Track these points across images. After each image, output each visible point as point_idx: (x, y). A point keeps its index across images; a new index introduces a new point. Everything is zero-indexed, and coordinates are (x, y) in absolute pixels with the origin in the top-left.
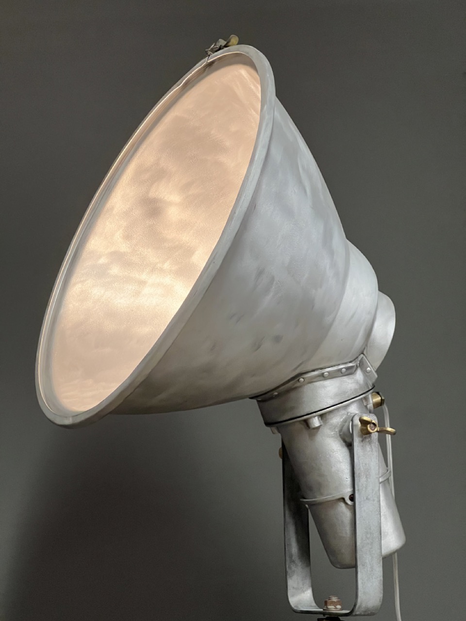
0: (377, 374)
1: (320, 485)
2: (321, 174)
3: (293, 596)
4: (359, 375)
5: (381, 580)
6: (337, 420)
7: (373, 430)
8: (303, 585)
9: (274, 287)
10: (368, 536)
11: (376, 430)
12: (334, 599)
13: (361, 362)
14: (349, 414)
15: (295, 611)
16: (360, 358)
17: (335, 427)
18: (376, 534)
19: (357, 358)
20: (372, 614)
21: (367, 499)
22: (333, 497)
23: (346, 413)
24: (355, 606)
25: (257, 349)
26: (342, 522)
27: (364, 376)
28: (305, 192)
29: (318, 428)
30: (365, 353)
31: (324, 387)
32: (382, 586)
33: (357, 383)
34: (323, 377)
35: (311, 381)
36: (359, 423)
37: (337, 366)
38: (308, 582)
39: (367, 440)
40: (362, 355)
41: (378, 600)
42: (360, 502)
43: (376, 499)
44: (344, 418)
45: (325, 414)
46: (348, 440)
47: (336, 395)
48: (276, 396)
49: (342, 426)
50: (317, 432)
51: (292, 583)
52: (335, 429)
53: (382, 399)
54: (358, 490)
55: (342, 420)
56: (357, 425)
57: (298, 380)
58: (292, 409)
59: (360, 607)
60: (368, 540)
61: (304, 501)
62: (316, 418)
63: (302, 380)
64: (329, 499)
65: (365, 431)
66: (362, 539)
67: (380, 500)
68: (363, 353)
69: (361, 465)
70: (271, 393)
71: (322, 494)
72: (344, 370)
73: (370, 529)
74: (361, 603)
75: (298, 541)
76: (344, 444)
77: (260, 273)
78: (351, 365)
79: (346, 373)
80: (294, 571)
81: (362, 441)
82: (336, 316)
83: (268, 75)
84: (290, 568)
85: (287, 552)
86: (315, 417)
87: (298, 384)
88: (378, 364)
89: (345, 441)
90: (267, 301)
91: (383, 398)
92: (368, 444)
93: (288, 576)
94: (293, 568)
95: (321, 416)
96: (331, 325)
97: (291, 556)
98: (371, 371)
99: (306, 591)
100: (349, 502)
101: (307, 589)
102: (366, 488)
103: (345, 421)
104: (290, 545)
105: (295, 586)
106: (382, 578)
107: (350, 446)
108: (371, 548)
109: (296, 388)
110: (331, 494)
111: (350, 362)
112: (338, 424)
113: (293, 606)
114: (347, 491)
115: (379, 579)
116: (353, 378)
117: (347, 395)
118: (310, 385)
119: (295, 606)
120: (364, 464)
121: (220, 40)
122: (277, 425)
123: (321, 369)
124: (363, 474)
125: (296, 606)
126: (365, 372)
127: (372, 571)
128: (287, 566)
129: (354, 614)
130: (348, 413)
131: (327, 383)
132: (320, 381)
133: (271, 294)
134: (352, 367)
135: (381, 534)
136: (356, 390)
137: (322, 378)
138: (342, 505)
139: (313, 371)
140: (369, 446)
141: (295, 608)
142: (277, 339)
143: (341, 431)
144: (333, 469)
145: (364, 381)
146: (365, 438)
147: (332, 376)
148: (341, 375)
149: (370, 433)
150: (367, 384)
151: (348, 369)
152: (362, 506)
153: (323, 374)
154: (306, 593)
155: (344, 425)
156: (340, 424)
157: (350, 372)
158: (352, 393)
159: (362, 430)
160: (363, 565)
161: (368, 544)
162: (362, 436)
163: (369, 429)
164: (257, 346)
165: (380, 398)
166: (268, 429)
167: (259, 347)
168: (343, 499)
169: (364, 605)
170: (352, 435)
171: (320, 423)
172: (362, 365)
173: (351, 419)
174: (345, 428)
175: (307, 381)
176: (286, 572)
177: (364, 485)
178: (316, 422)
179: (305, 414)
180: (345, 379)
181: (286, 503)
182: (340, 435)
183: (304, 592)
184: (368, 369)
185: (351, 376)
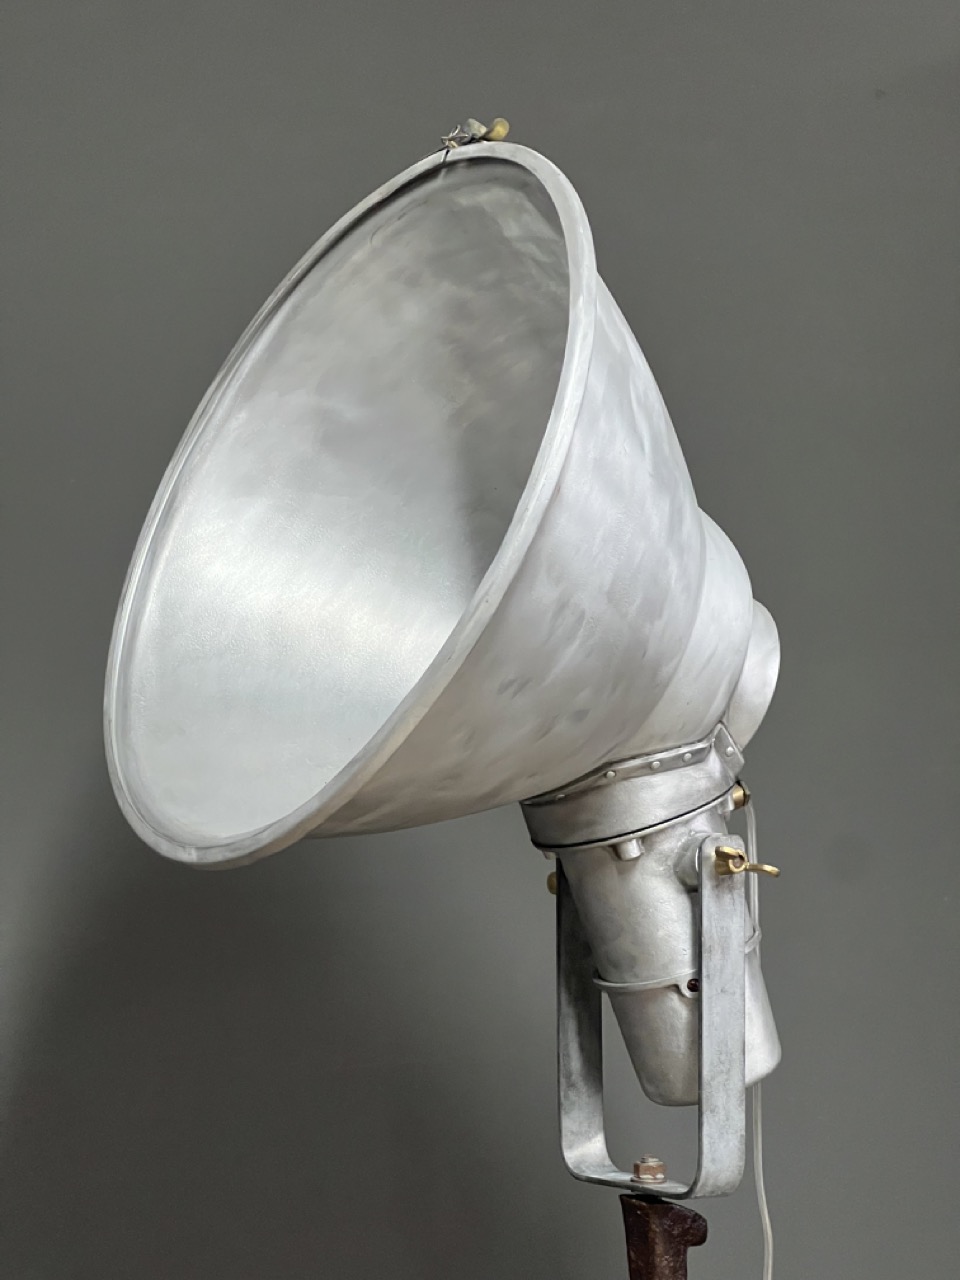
0: (745, 758)
1: (633, 961)
2: (666, 409)
3: (570, 1147)
4: (714, 763)
5: (742, 1136)
6: (671, 844)
7: (737, 867)
8: (589, 1127)
9: (582, 630)
10: (723, 1058)
11: (743, 866)
12: (652, 1162)
13: (719, 738)
14: (693, 833)
15: (577, 1178)
16: (716, 732)
17: (667, 857)
18: (737, 1055)
19: (712, 731)
20: (724, 1194)
21: (722, 991)
22: (659, 983)
23: (687, 832)
24: (695, 1183)
25: (544, 735)
26: (672, 1026)
27: (721, 761)
28: (643, 449)
29: (637, 859)
30: (724, 720)
31: (652, 787)
32: (744, 1147)
33: (711, 777)
34: (649, 769)
35: (628, 776)
36: (713, 854)
37: (676, 750)
38: (598, 1120)
39: (726, 885)
40: (720, 726)
41: (737, 1172)
42: (710, 998)
43: (738, 991)
44: (683, 840)
45: (650, 835)
46: (692, 882)
47: (672, 801)
48: (560, 799)
49: (681, 857)
50: (635, 865)
51: (569, 1124)
52: (666, 860)
53: (744, 794)
54: (708, 976)
55: (680, 844)
56: (709, 858)
57: (605, 775)
58: (590, 824)
59: (704, 1185)
60: (721, 1067)
61: (601, 986)
62: (634, 842)
63: (611, 774)
64: (650, 987)
65: (723, 869)
66: (712, 1064)
67: (744, 994)
68: (721, 722)
69: (714, 931)
70: (554, 795)
71: (636, 976)
72: (688, 756)
73: (726, 1045)
74: (707, 1179)
75: (582, 1048)
76: (681, 887)
77: (562, 606)
78: (700, 746)
79: (692, 761)
80: (573, 1103)
81: (717, 886)
82: (680, 661)
83: (582, 231)
84: (566, 1097)
85: (562, 1068)
86: (630, 840)
87: (604, 781)
88: (746, 739)
89: (683, 883)
90: (570, 656)
91: (748, 793)
92: (727, 891)
93: (563, 1112)
94: (572, 1095)
95: (643, 839)
96: (670, 679)
97: (569, 1076)
98: (734, 754)
99: (593, 1137)
100: (687, 993)
101: (596, 1134)
102: (722, 971)
103: (685, 848)
104: (568, 1056)
105: (575, 1128)
106: (743, 1133)
107: (693, 891)
108: (727, 1080)
109: (599, 787)
110: (654, 978)
111: (699, 741)
112: (672, 851)
113: (571, 1166)
114: (684, 973)
115: (739, 1134)
116: (702, 769)
117: (691, 802)
118: (625, 783)
119: (575, 1168)
120: (719, 929)
121: (471, 121)
122: (557, 850)
123: (648, 754)
124: (716, 947)
125: (578, 1167)
126: (722, 754)
127: (727, 1119)
128: (562, 1094)
129: (693, 1196)
130: (691, 831)
131: (657, 779)
132: (645, 775)
133: (577, 642)
134: (702, 750)
135: (744, 1054)
136: (708, 790)
137: (648, 771)
138: (675, 997)
139: (633, 758)
140: (730, 896)
141: (576, 1171)
142: (580, 715)
143: (676, 866)
144: (661, 933)
145: (721, 773)
146: (723, 880)
147: (667, 766)
148: (683, 764)
149: (731, 873)
150: (725, 776)
151: (694, 753)
152: (713, 1005)
153: (651, 763)
154: (593, 1140)
155: (683, 856)
156: (676, 851)
157: (699, 757)
158: (702, 796)
159: (717, 866)
160: (712, 1111)
161: (722, 1072)
162: (717, 879)
163: (731, 866)
164: (544, 731)
165: (742, 792)
166: (539, 852)
167: (546, 733)
168: (676, 988)
169: (711, 1182)
170: (699, 875)
171: (640, 849)
172: (720, 745)
173: (698, 844)
174: (686, 860)
175: (619, 775)
176: (559, 1104)
177: (719, 967)
178: (633, 849)
179: (615, 834)
180: (690, 771)
181: (562, 980)
182: (676, 873)
183: (590, 1139)
184: (730, 749)
185: (701, 766)
